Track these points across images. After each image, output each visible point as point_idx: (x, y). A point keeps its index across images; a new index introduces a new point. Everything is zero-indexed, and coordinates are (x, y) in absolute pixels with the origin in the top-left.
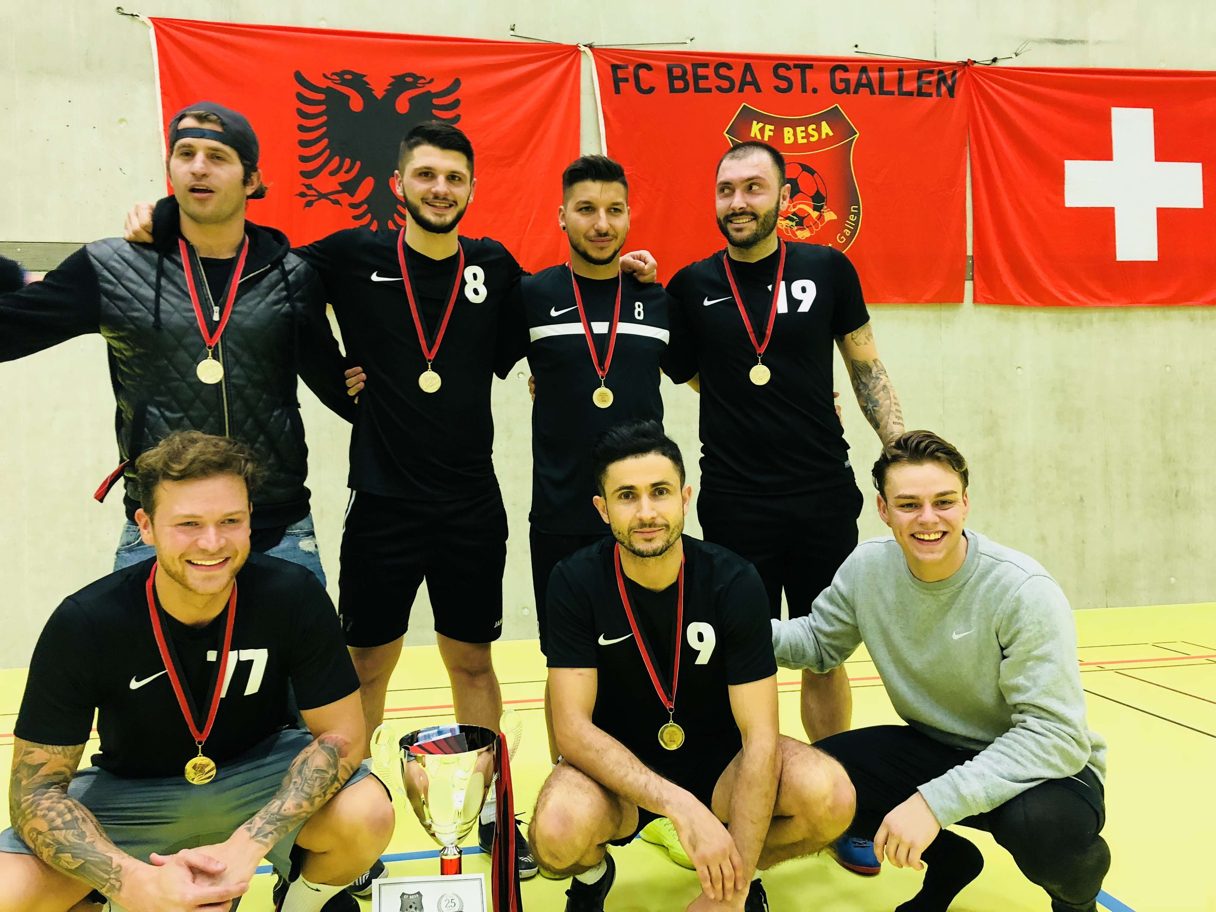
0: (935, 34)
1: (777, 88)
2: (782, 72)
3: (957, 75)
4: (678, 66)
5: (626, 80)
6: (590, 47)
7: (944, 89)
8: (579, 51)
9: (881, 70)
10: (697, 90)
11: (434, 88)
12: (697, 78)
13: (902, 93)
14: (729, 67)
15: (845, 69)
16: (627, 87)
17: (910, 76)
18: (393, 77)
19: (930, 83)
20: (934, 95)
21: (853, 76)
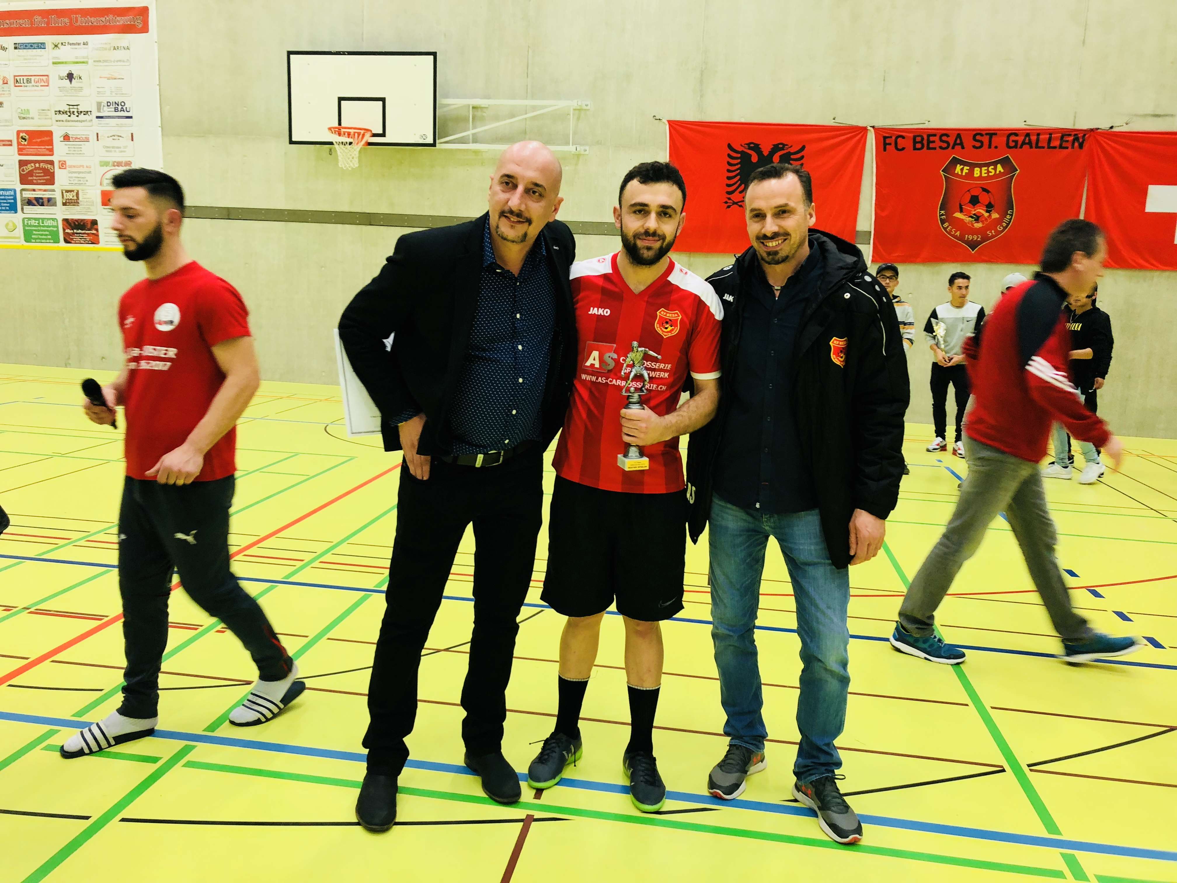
0: (1076, 113)
1: (974, 147)
2: (978, 137)
3: (1087, 136)
4: (918, 136)
5: (890, 144)
6: (873, 127)
7: (1076, 144)
8: (868, 130)
9: (1038, 135)
10: (929, 148)
11: (792, 150)
12: (929, 142)
13: (1049, 147)
14: (947, 136)
15: (1016, 135)
16: (891, 148)
17: (1056, 138)
18: (773, 145)
19: (1067, 141)
20: (1070, 147)
21: (1020, 139)
